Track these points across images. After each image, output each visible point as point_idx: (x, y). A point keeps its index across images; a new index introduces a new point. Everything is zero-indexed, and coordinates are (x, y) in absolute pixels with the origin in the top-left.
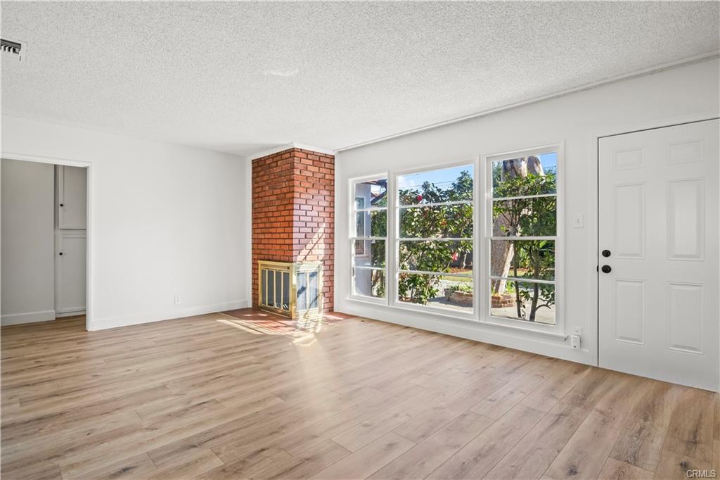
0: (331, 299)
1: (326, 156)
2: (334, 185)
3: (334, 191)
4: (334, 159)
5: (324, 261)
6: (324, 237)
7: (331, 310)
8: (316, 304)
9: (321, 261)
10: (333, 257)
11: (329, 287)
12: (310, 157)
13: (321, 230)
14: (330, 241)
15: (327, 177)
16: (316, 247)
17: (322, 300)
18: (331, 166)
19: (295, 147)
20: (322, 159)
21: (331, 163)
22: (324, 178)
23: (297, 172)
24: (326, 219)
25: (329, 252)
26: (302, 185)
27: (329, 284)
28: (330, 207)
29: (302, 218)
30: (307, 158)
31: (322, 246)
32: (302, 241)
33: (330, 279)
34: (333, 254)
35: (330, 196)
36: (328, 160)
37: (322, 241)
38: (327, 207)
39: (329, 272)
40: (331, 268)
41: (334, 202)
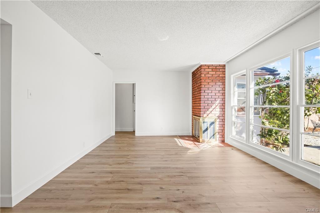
0: (223, 136)
1: (220, 66)
2: (225, 80)
3: (225, 82)
4: (225, 66)
5: (219, 117)
6: (219, 105)
7: (223, 142)
8: (214, 137)
9: (217, 117)
10: (225, 115)
11: (222, 130)
12: (210, 67)
13: (218, 102)
14: (223, 107)
15: (221, 76)
16: (214, 110)
17: (218, 136)
18: (224, 70)
19: (201, 64)
20: (217, 68)
21: (223, 69)
22: (219, 76)
23: (203, 75)
24: (220, 96)
25: (222, 113)
26: (206, 81)
27: (222, 128)
28: (223, 90)
29: (205, 97)
30: (209, 68)
31: (219, 110)
32: (206, 107)
33: (223, 126)
34: (224, 114)
35: (223, 85)
36: (222, 67)
37: (218, 107)
38: (221, 90)
39: (222, 122)
40: (223, 120)
41: (225, 88)
